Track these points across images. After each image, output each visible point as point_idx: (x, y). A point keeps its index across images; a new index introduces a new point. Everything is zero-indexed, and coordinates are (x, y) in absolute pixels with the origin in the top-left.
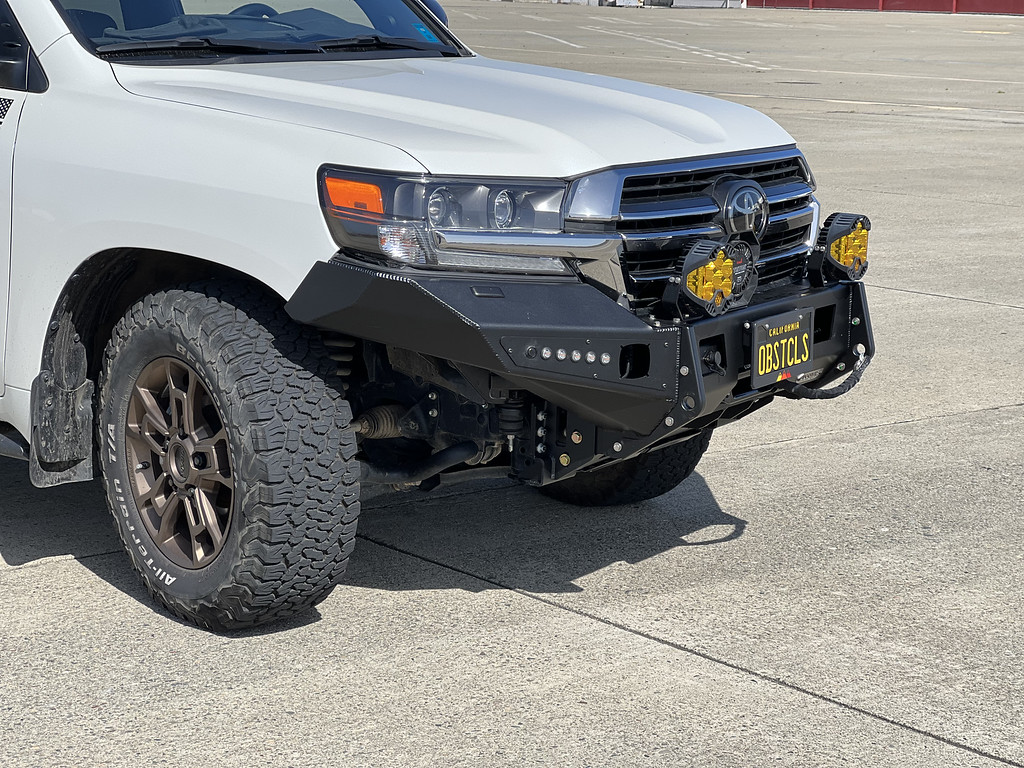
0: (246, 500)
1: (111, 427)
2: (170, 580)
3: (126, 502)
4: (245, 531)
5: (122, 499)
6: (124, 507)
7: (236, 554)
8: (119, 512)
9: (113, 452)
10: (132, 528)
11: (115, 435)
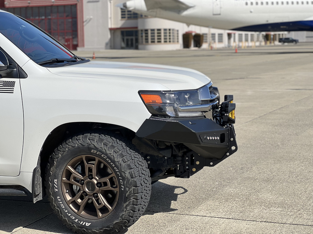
0: (128, 193)
1: (56, 180)
2: (88, 224)
3: (62, 203)
4: (127, 203)
5: (61, 203)
6: (62, 205)
7: (123, 211)
8: (59, 207)
9: (56, 188)
10: (67, 211)
11: (57, 183)
